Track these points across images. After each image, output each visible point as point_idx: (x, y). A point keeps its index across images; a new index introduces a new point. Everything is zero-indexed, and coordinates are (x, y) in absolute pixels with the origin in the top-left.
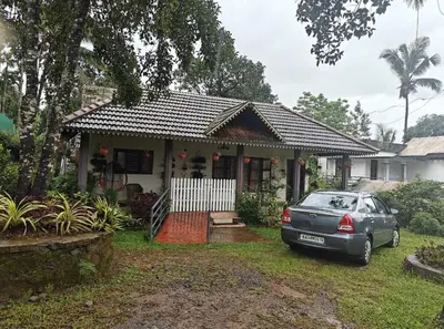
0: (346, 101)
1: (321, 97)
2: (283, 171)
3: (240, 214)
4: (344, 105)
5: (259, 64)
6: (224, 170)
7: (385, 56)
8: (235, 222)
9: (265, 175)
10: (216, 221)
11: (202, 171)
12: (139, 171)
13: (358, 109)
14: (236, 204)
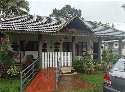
0: (109, 23)
1: (100, 22)
2: (92, 47)
3: (75, 68)
4: (108, 24)
5: (80, 10)
6: (67, 48)
7: (123, 7)
8: (72, 72)
9: (85, 49)
10: (63, 72)
11: (59, 49)
12: (32, 49)
13: (113, 26)
14: (72, 64)
